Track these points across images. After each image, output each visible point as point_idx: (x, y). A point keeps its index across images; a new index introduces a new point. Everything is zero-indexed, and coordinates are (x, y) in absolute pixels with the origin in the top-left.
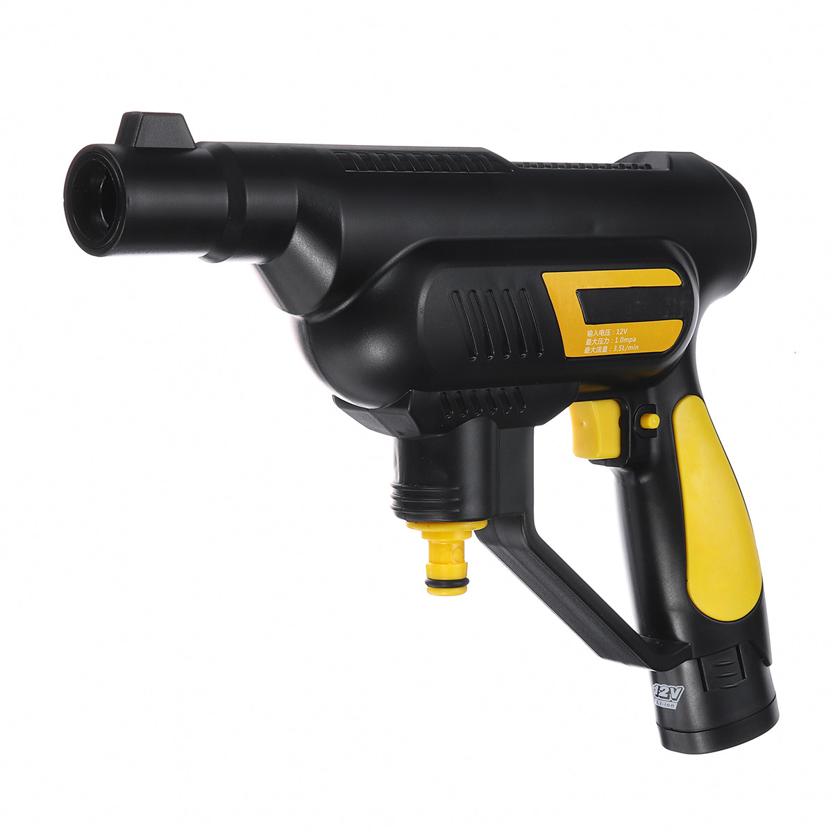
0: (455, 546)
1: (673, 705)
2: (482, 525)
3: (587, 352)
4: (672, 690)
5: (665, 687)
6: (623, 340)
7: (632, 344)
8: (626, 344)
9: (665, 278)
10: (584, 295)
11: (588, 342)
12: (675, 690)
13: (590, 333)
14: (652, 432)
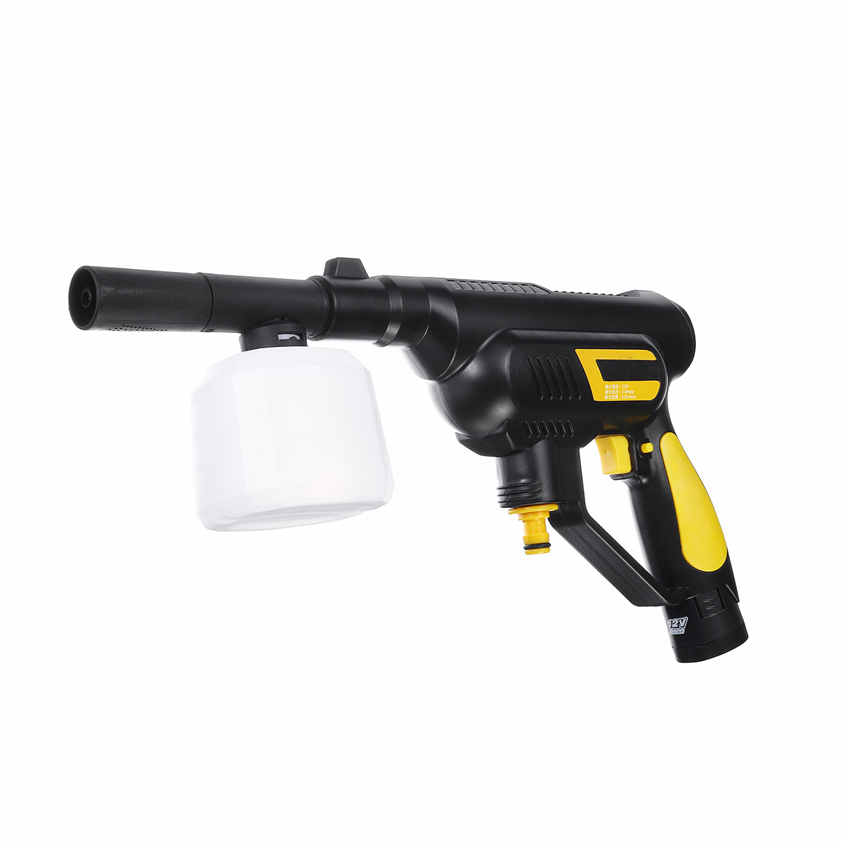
0: (539, 522)
1: (682, 631)
2: (554, 508)
3: (607, 399)
4: (680, 621)
5: (676, 620)
6: (626, 392)
7: (632, 394)
8: (628, 394)
9: (647, 355)
10: (601, 363)
11: (606, 392)
12: (682, 620)
13: (607, 386)
14: (649, 454)
